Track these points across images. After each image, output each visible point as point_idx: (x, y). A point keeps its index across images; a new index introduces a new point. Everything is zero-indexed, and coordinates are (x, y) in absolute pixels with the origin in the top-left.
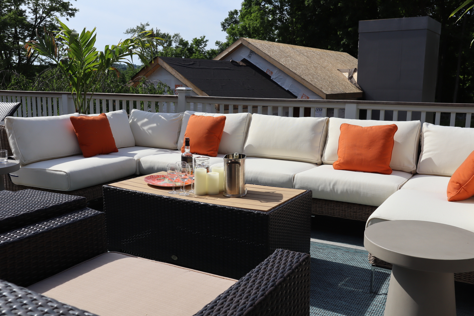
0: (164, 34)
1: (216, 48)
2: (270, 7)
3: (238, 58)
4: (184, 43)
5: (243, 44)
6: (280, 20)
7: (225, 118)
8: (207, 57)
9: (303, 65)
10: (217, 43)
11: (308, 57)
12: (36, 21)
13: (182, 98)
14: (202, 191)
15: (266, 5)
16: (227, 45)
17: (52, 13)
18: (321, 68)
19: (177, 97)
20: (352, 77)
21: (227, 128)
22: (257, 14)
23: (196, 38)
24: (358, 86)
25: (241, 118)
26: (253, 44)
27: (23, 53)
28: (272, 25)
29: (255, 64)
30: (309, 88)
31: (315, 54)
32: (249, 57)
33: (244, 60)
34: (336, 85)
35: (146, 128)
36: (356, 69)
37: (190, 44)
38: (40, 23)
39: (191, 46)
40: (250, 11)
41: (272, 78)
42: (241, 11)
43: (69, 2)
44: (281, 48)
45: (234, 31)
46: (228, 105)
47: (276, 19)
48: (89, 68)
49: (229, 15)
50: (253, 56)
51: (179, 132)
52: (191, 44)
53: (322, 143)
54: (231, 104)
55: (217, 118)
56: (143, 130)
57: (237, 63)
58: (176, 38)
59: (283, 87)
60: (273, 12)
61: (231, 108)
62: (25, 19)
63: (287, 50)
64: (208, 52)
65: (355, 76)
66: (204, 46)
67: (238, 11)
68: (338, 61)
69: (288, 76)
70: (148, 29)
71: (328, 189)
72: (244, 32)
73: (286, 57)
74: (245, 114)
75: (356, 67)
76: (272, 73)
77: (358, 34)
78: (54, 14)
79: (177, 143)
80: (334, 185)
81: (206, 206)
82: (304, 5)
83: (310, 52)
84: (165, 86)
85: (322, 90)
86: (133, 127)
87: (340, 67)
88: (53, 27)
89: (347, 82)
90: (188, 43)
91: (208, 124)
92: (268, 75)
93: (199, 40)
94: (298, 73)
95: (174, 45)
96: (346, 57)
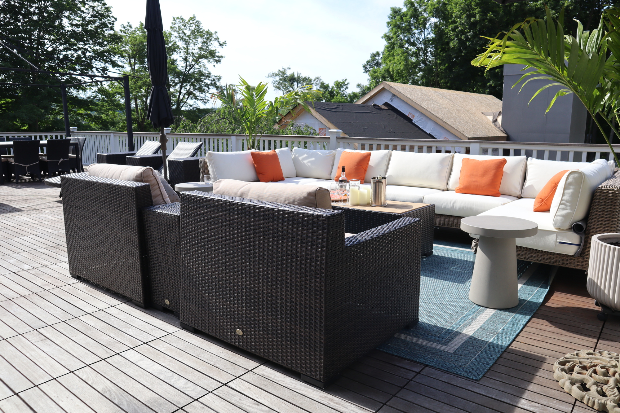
0: (305, 78)
1: (357, 90)
2: (414, 49)
3: (380, 102)
4: (324, 87)
5: (386, 87)
6: (424, 62)
7: (370, 154)
8: (347, 100)
9: (445, 108)
10: (358, 85)
11: (451, 100)
12: (186, 69)
13: (333, 139)
14: (355, 203)
15: (409, 48)
16: (369, 89)
17: (200, 60)
18: (464, 111)
19: (329, 138)
20: (496, 120)
21: (372, 161)
22: (401, 57)
23: (338, 81)
24: (502, 130)
25: (384, 154)
26: (395, 87)
27: (173, 99)
28: (415, 67)
29: (397, 108)
30: (451, 132)
31: (459, 98)
32: (391, 100)
33: (386, 104)
34: (479, 128)
35: (305, 162)
36: (500, 112)
37: (331, 87)
38: (189, 70)
39: (332, 89)
40: (393, 54)
41: (413, 122)
42: (383, 53)
43: (216, 50)
44: (423, 92)
45: (376, 74)
46: (372, 145)
47: (420, 61)
48: (259, 114)
49: (371, 57)
50: (395, 100)
51: (333, 166)
52: (333, 87)
53: (448, 174)
54: (375, 143)
55: (364, 154)
56: (304, 163)
57: (378, 106)
58: (317, 81)
59: (425, 130)
60: (416, 55)
61: (375, 147)
62: (176, 68)
63: (430, 94)
64: (350, 96)
65: (500, 119)
66: (346, 89)
67: (380, 53)
68: (483, 104)
69: (430, 119)
70: (289, 73)
71: (449, 206)
72: (386, 75)
73: (429, 100)
74: (387, 151)
75: (501, 110)
76: (413, 116)
77: (503, 76)
78: (202, 62)
79: (331, 174)
80: (453, 204)
81: (358, 211)
82: (450, 47)
83: (453, 95)
84: (311, 129)
85: (464, 133)
86: (295, 161)
87: (484, 110)
88: (201, 74)
89: (491, 126)
90: (329, 86)
91: (357, 159)
92: (409, 118)
93: (340, 82)
94: (439, 117)
95: (315, 88)
96: (491, 100)
